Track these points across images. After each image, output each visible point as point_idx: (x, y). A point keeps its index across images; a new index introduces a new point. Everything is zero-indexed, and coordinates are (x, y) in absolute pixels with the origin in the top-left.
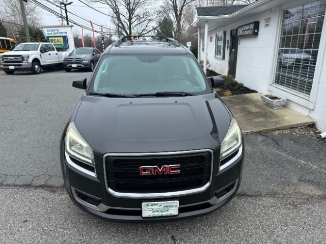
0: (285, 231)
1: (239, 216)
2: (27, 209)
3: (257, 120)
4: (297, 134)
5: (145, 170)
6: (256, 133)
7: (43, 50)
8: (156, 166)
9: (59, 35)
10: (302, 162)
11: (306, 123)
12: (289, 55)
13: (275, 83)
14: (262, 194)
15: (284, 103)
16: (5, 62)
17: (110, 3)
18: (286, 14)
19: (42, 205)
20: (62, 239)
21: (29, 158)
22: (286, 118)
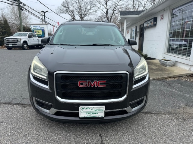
0: (178, 134)
1: (146, 124)
2: (4, 115)
3: (157, 73)
4: (183, 80)
5: (82, 84)
6: (156, 79)
7: (30, 37)
8: (90, 81)
9: (40, 29)
10: (187, 95)
11: (188, 74)
12: (175, 42)
13: (167, 52)
14: (162, 113)
15: (173, 64)
16: (7, 42)
17: (70, 13)
18: (173, 16)
19: (15, 114)
20: (25, 133)
21: (12, 89)
22: (175, 71)
